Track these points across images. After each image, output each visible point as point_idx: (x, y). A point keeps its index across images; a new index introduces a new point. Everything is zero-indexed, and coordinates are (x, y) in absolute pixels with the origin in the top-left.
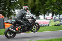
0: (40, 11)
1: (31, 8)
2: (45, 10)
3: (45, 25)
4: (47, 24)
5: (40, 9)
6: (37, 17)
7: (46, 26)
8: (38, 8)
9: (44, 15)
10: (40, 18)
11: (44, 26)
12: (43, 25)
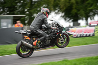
0: (79, 13)
1: (65, 9)
2: (88, 11)
3: (88, 34)
4: (92, 33)
5: (79, 10)
6: (76, 22)
7: (90, 36)
8: (76, 8)
9: (87, 20)
10: (80, 24)
11: (86, 36)
12: (84, 35)
